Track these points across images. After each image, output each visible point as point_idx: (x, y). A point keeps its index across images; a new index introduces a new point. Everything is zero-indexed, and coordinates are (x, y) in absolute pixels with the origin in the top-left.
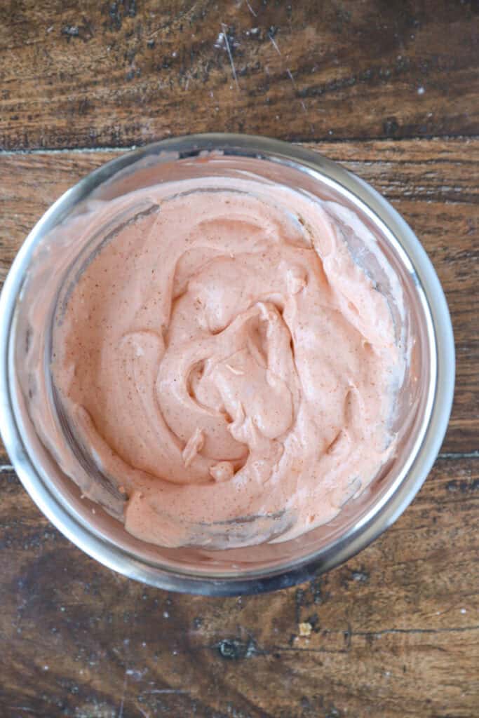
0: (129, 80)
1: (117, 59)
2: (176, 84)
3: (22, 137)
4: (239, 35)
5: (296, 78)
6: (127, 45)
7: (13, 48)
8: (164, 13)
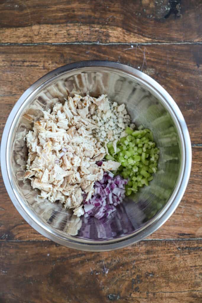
0: (135, 260)
1: (138, 266)
2: (121, 259)
3: (167, 244)
4: (102, 273)
5: (85, 260)
6: (135, 270)
7: (168, 270)
8: (124, 280)
